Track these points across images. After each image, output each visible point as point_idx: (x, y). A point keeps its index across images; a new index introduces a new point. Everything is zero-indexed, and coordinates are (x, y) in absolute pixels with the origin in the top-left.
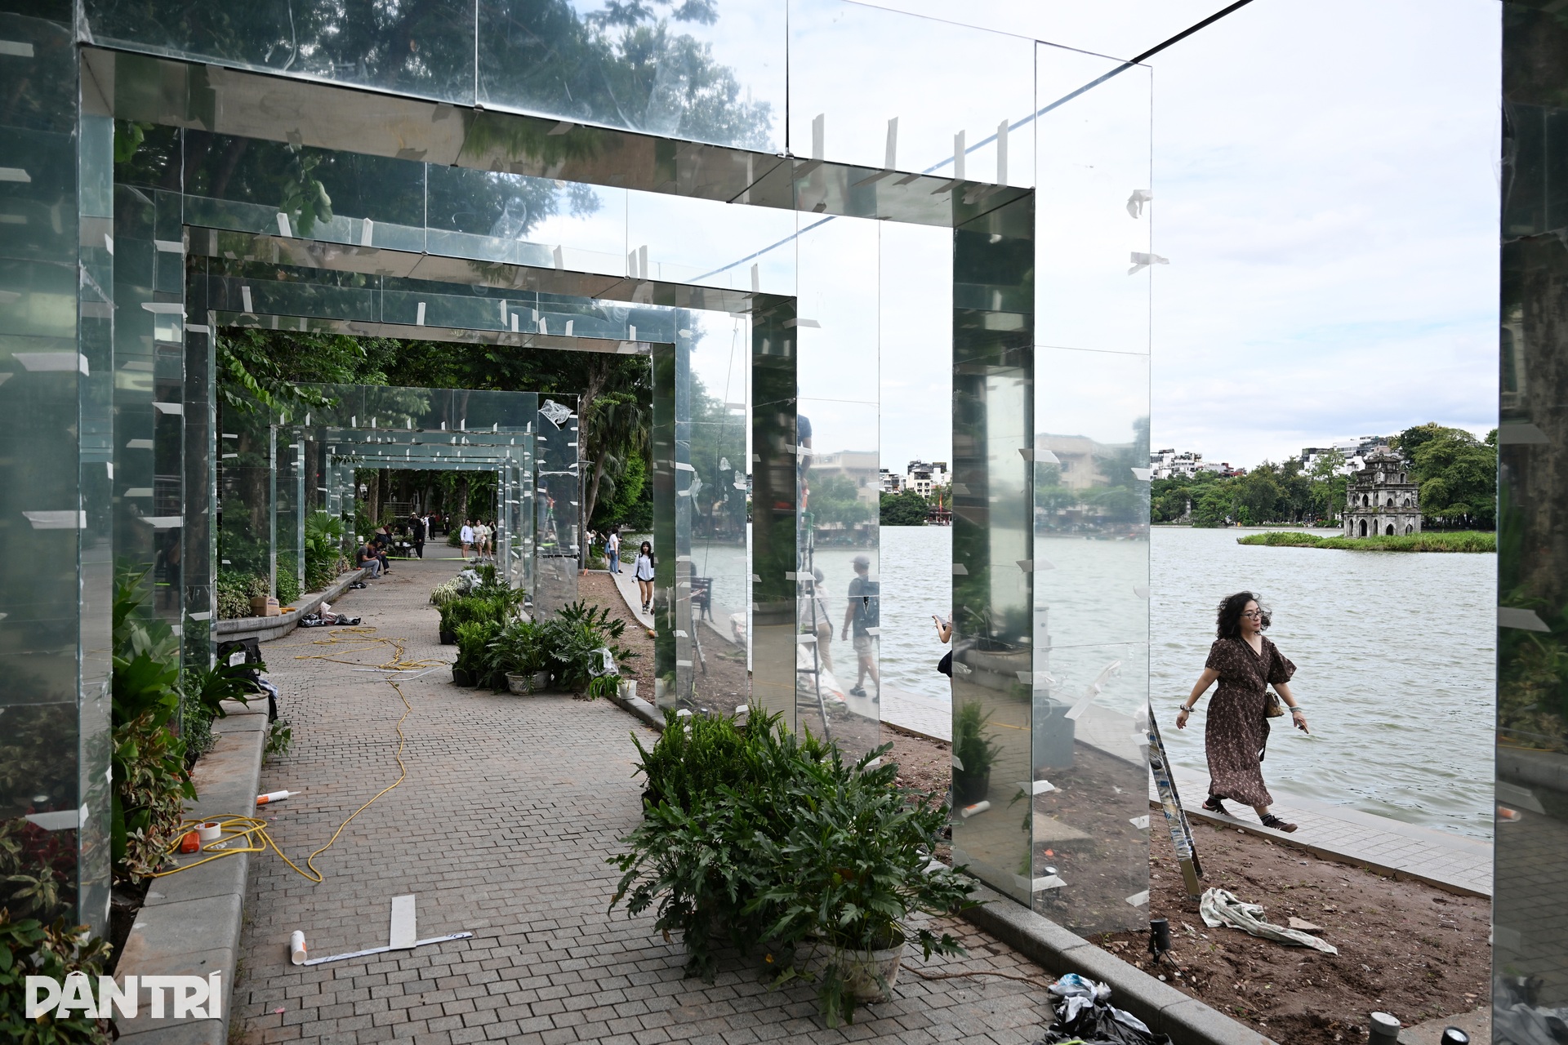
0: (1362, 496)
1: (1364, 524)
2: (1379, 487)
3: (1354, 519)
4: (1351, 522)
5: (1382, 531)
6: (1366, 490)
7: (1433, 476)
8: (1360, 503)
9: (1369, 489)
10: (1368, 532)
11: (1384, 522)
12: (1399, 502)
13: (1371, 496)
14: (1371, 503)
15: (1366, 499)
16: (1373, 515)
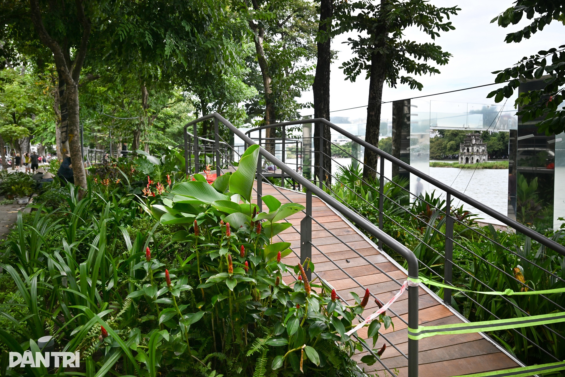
0: (466, 148)
1: (467, 159)
2: (474, 145)
3: (463, 157)
4: (462, 158)
5: (475, 161)
6: (468, 146)
7: (451, 140)
8: (465, 151)
9: (470, 146)
10: (469, 162)
11: (476, 158)
12: (480, 151)
13: (470, 148)
14: (470, 151)
15: (468, 150)
16: (471, 155)
